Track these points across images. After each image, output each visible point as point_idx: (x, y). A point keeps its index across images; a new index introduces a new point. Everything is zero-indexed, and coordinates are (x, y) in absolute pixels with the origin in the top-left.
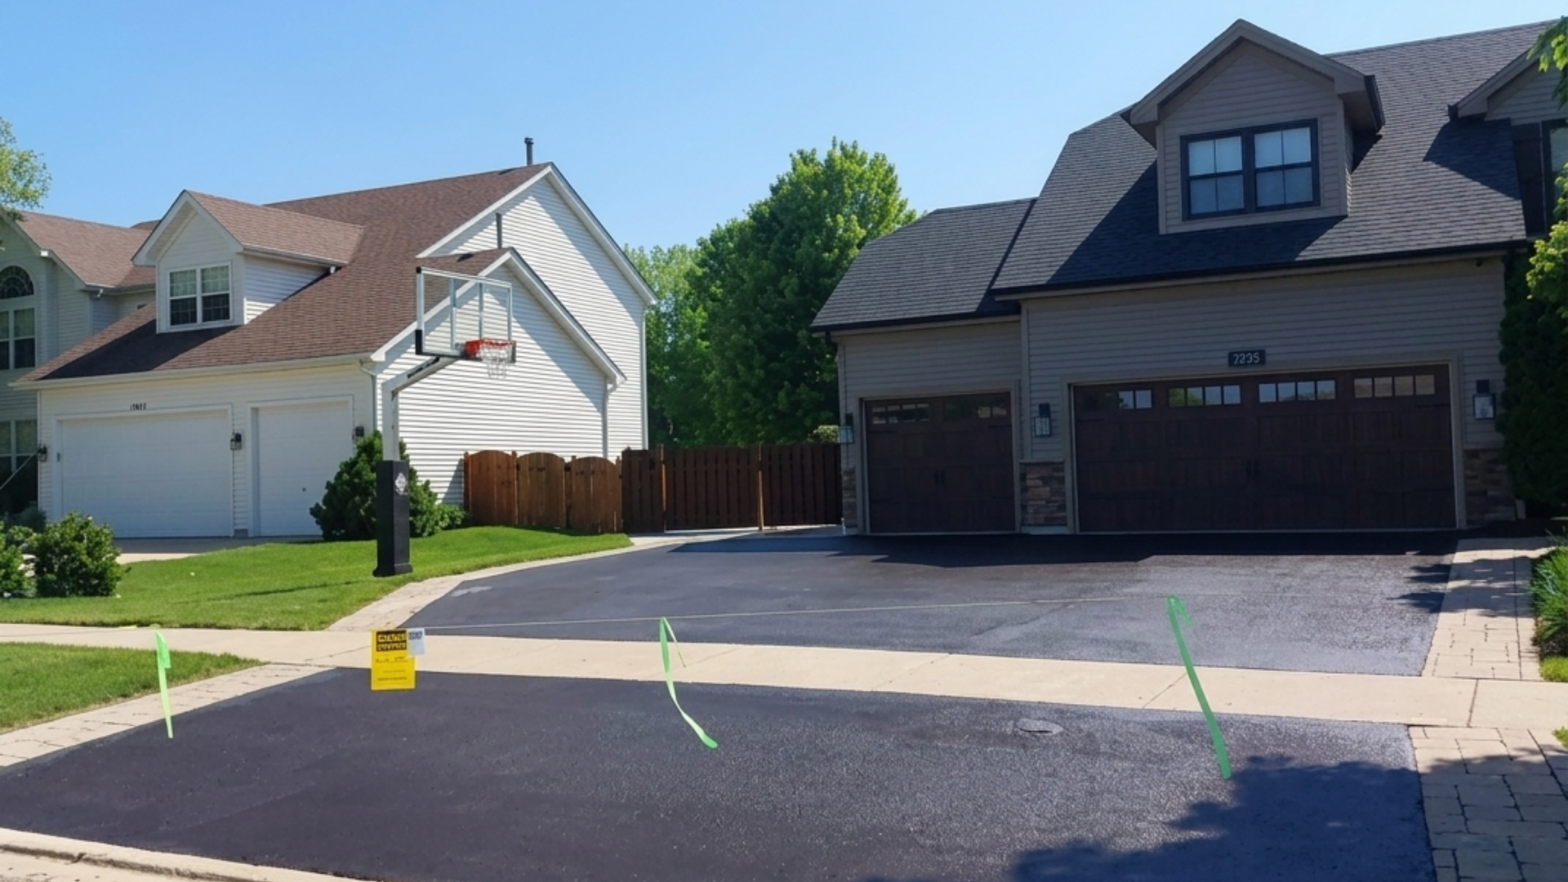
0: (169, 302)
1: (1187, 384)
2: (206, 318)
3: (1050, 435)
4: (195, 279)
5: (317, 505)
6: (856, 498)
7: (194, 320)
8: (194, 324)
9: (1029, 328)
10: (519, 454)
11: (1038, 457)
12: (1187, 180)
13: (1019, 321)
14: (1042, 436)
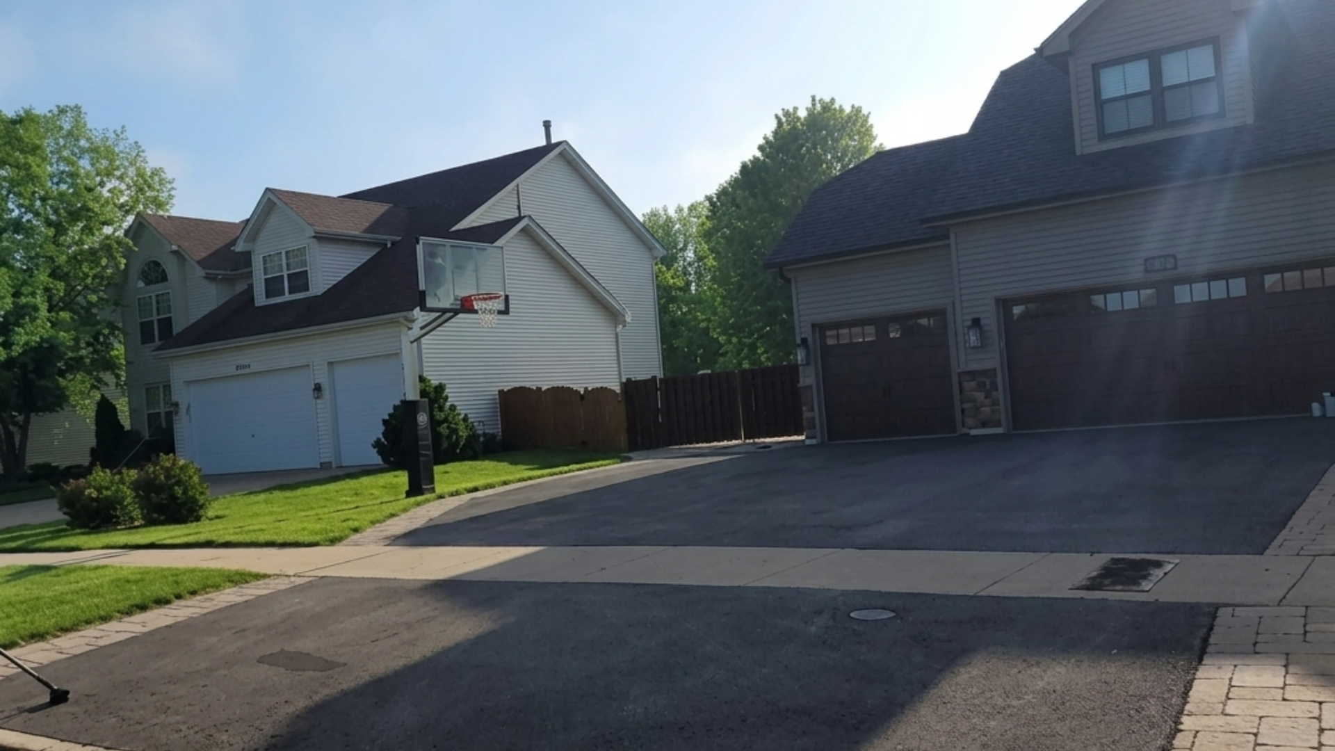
0: (263, 281)
1: (1105, 290)
2: (290, 292)
3: (982, 346)
4: (281, 260)
5: (379, 440)
6: (813, 411)
7: (283, 294)
8: (283, 297)
9: (957, 250)
10: (544, 388)
11: (973, 366)
12: (1100, 104)
13: (949, 245)
14: (975, 348)
